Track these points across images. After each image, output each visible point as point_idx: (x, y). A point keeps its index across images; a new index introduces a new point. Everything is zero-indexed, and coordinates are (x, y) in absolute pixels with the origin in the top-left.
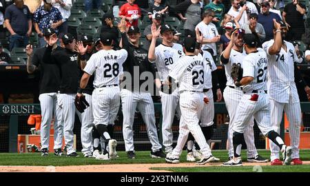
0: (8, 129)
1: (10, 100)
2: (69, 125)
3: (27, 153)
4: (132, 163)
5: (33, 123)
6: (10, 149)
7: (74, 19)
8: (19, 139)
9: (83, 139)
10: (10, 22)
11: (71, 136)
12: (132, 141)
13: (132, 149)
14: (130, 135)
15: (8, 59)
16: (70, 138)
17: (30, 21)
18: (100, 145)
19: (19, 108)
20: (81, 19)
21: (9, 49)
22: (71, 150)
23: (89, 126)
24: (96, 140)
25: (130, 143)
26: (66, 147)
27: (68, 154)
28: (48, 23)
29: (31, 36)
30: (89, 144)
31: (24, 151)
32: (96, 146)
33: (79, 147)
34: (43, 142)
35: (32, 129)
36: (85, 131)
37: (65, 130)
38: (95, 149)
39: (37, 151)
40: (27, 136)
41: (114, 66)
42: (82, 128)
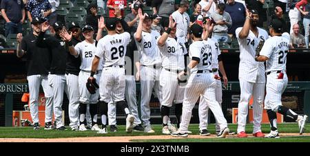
0: (4, 106)
1: (6, 80)
2: (58, 102)
3: (21, 127)
4: (114, 136)
5: (26, 101)
6: (6, 124)
7: (63, 9)
8: (14, 115)
9: (71, 114)
10: (6, 12)
11: (60, 112)
12: (115, 116)
13: (114, 124)
14: (113, 110)
15: (4, 44)
16: (59, 113)
17: (24, 11)
18: (85, 120)
19: (14, 87)
20: (68, 9)
21: (4, 36)
22: (60, 124)
23: (76, 103)
24: (82, 115)
25: (113, 118)
26: (55, 122)
27: (57, 127)
28: (40, 12)
29: (24, 23)
30: (76, 119)
31: (18, 125)
32: (82, 121)
33: (67, 121)
34: (33, 117)
35: (25, 106)
36: (73, 108)
37: (54, 107)
38: (81, 123)
39: (30, 125)
40: (21, 112)
41: (119, 48)
42: (70, 105)
